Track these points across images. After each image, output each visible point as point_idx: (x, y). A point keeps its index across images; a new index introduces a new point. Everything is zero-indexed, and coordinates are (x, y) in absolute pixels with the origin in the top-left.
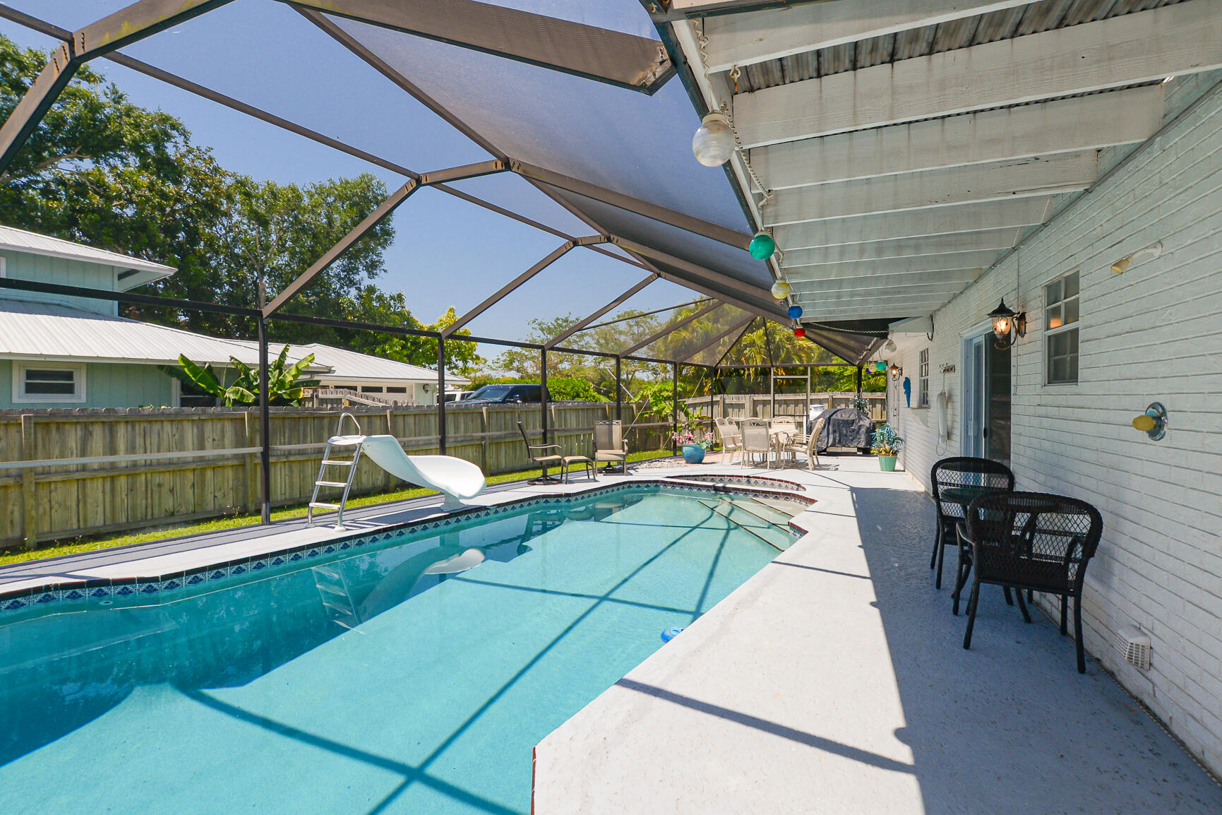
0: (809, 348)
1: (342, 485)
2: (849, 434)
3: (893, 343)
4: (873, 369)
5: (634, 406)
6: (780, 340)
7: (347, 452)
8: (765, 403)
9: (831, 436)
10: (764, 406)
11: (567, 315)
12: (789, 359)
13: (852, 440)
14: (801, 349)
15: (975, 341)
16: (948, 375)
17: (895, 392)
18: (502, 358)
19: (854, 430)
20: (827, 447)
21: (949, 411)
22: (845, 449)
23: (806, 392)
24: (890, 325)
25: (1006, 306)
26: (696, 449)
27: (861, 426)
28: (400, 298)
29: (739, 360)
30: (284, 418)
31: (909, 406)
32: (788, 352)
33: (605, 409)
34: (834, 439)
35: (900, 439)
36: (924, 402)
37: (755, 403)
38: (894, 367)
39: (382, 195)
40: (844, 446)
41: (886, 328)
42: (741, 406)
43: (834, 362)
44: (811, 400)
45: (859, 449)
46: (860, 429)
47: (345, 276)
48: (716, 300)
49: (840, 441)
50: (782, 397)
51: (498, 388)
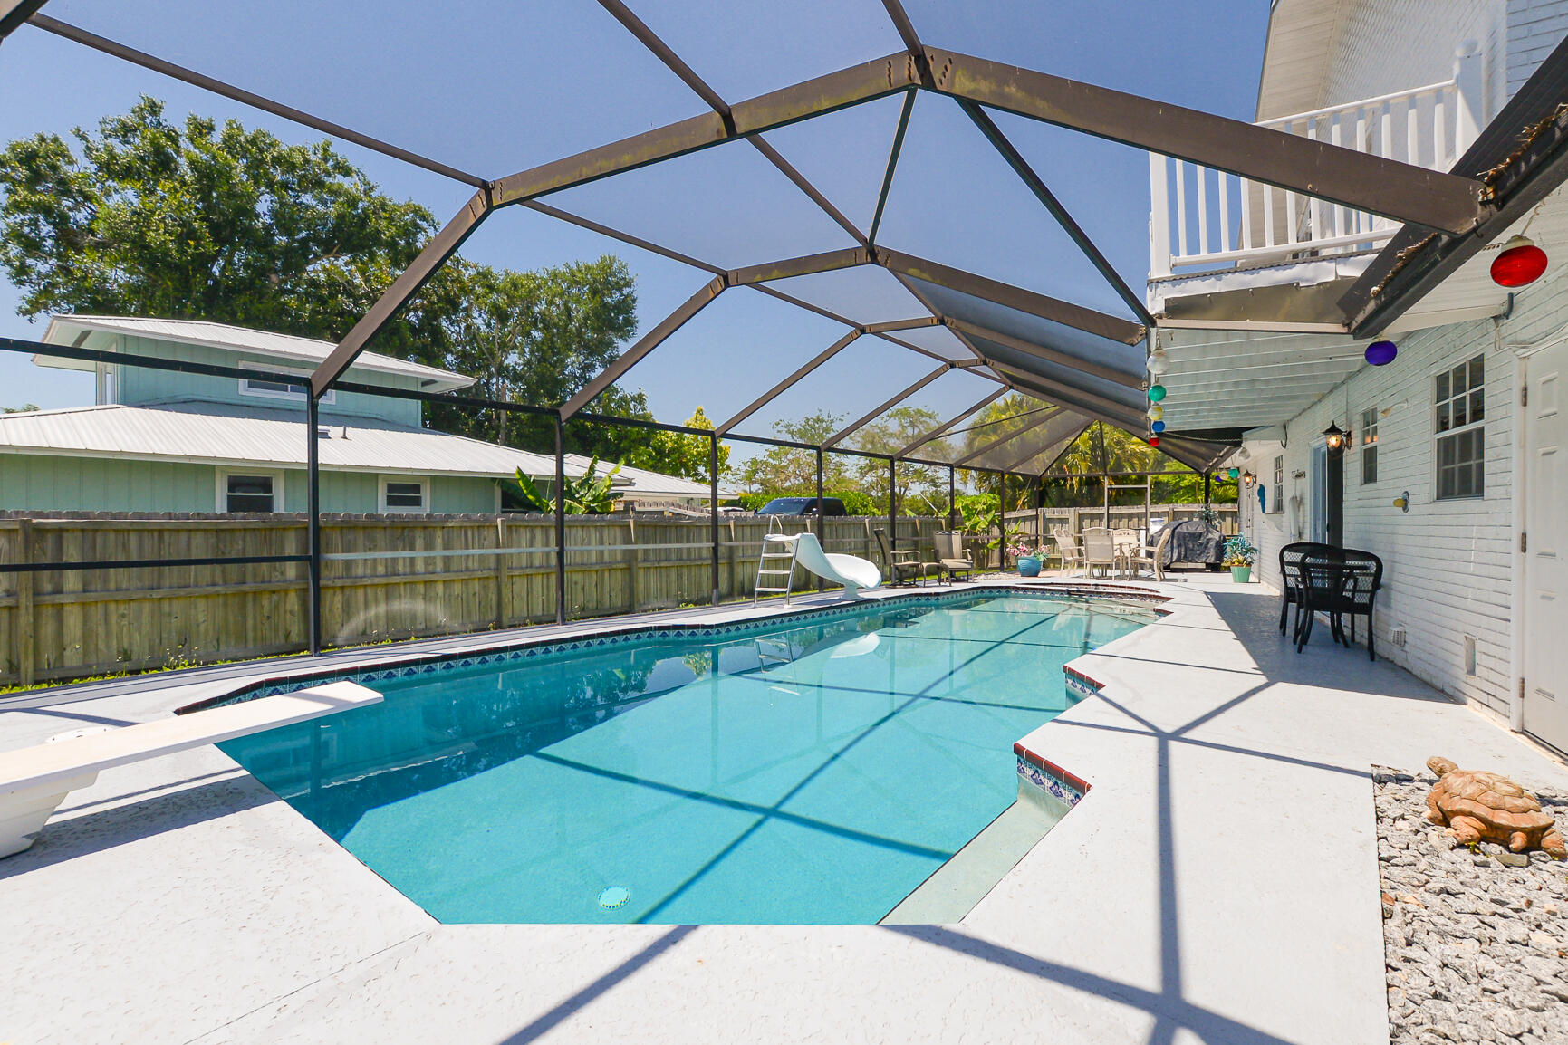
0: (1143, 453)
1: (788, 572)
2: (1196, 548)
3: (1246, 450)
4: (1225, 477)
5: (943, 521)
6: (1109, 445)
7: (781, 547)
8: (1092, 517)
9: (1176, 551)
11: (818, 413)
12: (1119, 466)
13: (1200, 555)
14: (1134, 454)
15: (1322, 450)
16: (1299, 480)
17: (1249, 498)
18: (743, 468)
19: (1201, 544)
20: (1172, 562)
21: (1301, 513)
22: (1191, 565)
23: (1146, 504)
24: (1244, 434)
25: (1337, 426)
26: (1033, 562)
27: (1210, 539)
28: (640, 399)
29: (1060, 469)
30: (655, 526)
31: (1263, 512)
32: (1118, 458)
33: (915, 523)
34: (1179, 554)
35: (1253, 549)
36: (1279, 508)
37: (1081, 518)
38: (1248, 474)
39: (624, 279)
40: (1191, 562)
41: (1241, 436)
42: (1063, 521)
43: (1167, 470)
44: (1151, 513)
45: (1208, 565)
46: (1208, 543)
47: (581, 375)
48: (1058, 407)
49: (1185, 556)
50: (1113, 510)
51: (791, 502)
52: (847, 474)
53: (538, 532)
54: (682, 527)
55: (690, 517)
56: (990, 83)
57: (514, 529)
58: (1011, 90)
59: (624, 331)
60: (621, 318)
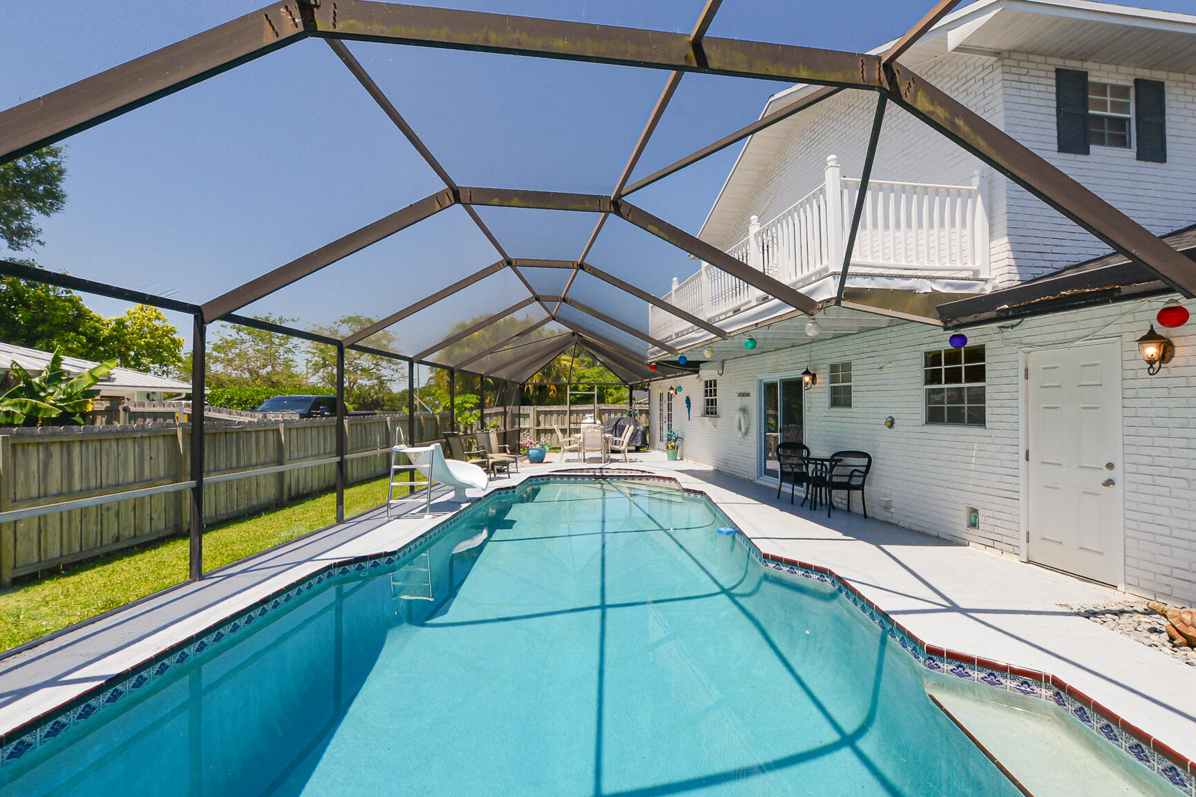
5: (438, 417)
8: (546, 413)
10: (546, 415)
13: (632, 441)
15: (771, 382)
16: (742, 398)
25: (809, 371)
31: (689, 415)
37: (539, 413)
38: (672, 389)
41: (699, 367)
50: (574, 408)
51: (295, 400)
52: (298, 369)
53: (56, 450)
54: (232, 433)
55: (239, 423)
56: (945, 111)
57: (19, 448)
58: (960, 122)
59: (45, 203)
60: (41, 188)
